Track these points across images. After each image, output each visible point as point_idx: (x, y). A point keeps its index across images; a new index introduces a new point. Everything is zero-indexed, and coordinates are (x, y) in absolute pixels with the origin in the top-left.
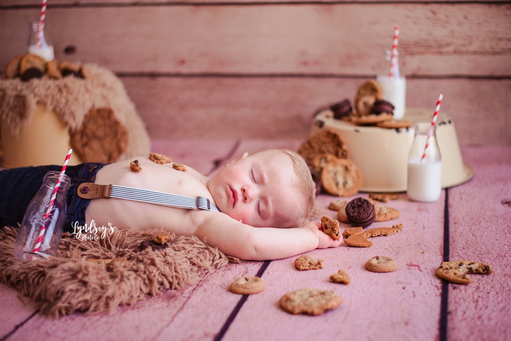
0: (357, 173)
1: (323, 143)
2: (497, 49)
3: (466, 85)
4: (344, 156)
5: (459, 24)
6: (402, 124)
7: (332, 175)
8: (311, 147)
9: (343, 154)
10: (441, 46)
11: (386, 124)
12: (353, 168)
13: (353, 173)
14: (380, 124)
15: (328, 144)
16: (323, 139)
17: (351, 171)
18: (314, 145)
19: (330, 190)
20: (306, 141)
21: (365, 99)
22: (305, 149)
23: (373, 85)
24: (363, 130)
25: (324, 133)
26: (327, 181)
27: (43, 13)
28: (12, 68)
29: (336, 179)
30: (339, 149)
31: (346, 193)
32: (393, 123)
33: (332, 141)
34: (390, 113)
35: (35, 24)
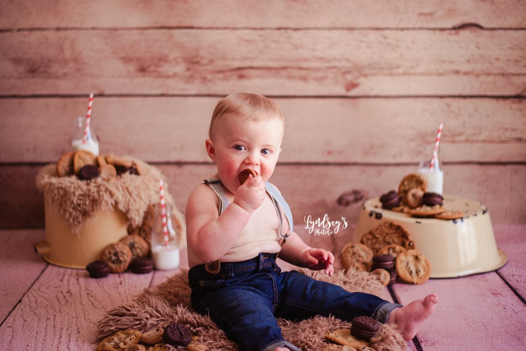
0: (426, 262)
1: (387, 234)
2: (503, 138)
3: (476, 169)
4: (412, 247)
5: (470, 116)
6: (457, 216)
7: (404, 264)
8: (375, 237)
9: (409, 245)
10: (454, 135)
11: (444, 215)
12: (422, 258)
13: (423, 262)
14: (437, 216)
15: (392, 235)
16: (387, 231)
17: (421, 260)
18: (378, 236)
19: (405, 279)
20: (367, 231)
21: (413, 191)
22: (368, 239)
23: (419, 177)
24: (424, 221)
25: (386, 225)
26: (402, 270)
27: (89, 108)
28: (64, 165)
29: (409, 268)
30: (405, 240)
31: (420, 281)
32: (450, 214)
33: (397, 232)
34: (441, 205)
35: (80, 119)
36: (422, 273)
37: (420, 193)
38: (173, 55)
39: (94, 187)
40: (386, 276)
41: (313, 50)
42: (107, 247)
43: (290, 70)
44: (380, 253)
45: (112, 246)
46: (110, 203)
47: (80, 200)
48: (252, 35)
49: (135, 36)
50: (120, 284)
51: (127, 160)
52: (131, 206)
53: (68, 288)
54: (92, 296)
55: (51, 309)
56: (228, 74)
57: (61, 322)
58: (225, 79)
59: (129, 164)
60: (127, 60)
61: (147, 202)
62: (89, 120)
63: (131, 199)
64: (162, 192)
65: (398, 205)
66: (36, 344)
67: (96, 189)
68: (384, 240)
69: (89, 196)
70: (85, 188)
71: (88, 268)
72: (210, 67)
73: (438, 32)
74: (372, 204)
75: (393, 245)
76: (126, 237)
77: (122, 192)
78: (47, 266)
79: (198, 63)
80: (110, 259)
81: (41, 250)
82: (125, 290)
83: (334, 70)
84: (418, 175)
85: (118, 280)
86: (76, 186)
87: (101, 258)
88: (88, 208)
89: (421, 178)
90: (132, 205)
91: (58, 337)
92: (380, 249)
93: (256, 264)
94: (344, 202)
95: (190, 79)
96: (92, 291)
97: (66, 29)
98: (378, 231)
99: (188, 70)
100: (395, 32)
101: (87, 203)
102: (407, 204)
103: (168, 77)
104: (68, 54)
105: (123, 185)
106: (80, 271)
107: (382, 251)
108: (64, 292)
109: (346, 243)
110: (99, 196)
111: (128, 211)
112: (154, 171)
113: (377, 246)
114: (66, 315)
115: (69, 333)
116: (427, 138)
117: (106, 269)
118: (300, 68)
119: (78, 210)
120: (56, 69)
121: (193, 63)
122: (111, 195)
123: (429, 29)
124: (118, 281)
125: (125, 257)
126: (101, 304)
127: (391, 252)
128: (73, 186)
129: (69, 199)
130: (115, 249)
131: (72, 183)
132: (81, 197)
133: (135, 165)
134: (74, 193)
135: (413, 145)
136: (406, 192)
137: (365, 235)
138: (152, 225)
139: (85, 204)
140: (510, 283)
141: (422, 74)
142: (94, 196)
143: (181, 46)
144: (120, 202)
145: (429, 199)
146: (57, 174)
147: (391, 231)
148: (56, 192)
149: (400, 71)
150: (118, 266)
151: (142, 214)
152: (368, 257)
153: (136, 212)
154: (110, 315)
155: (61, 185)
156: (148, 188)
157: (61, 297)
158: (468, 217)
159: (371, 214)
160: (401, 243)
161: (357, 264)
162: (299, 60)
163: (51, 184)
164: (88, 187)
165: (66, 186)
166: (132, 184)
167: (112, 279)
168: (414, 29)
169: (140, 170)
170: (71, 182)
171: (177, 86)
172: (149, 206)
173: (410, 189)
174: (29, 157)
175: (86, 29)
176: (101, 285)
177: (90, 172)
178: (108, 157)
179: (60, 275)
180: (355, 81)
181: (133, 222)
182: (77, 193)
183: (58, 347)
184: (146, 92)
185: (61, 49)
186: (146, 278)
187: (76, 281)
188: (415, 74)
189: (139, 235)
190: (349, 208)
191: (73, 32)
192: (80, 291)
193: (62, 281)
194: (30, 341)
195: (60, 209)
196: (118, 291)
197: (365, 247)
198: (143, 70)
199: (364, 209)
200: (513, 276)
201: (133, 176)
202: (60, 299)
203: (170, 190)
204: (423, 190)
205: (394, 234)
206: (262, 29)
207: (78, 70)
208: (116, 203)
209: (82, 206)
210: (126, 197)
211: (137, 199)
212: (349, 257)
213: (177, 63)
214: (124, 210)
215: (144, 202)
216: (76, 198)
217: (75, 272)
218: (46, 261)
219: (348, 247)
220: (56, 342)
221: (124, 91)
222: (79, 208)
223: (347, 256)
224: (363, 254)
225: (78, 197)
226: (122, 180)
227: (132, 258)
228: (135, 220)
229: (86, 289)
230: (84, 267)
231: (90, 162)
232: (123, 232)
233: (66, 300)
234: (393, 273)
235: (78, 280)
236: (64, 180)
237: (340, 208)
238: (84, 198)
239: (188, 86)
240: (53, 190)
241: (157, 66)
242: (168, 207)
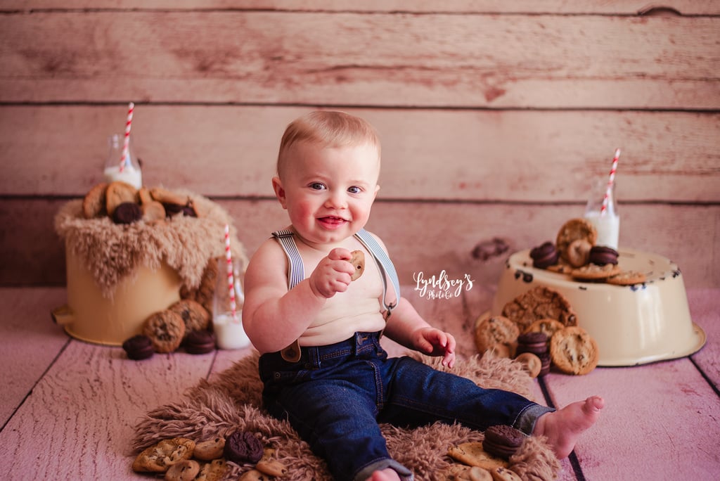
0: (592, 343)
1: (539, 304)
2: (705, 169)
4: (574, 323)
5: (660, 137)
6: (637, 280)
7: (562, 347)
8: (522, 308)
9: (569, 319)
10: (636, 164)
11: (619, 278)
12: (587, 338)
13: (588, 344)
14: (609, 280)
15: (546, 306)
16: (539, 299)
17: (585, 342)
18: (526, 306)
19: (563, 367)
20: (512, 299)
21: (577, 244)
22: (512, 311)
23: (585, 224)
24: (590, 287)
25: (538, 291)
26: (558, 355)
27: (128, 123)
28: (92, 202)
29: (569, 352)
30: (564, 313)
31: (582, 371)
32: (626, 278)
33: (552, 302)
34: (615, 263)
35: (116, 138)
36: (586, 359)
37: (587, 247)
38: (246, 48)
39: (134, 233)
40: (535, 363)
41: (442, 43)
42: (151, 317)
43: (409, 71)
44: (528, 330)
45: (158, 315)
46: (155, 256)
47: (115, 251)
48: (356, 21)
49: (194, 21)
50: (169, 369)
51: (179, 195)
52: (184, 261)
53: (96, 374)
54: (129, 387)
55: (72, 405)
56: (322, 75)
57: (86, 424)
58: (318, 82)
59: (183, 202)
60: (181, 54)
61: (208, 255)
62: (127, 140)
63: (185, 252)
64: (228, 242)
65: (555, 263)
66: (50, 457)
67: (136, 237)
68: (535, 312)
69: (127, 247)
70: (121, 235)
71: (125, 346)
72: (297, 66)
73: (616, 19)
74: (519, 261)
75: (547, 320)
76: (178, 303)
77: (173, 242)
78: (69, 342)
79: (280, 59)
80: (155, 333)
81: (61, 319)
82: (175, 378)
83: (471, 71)
84: (584, 221)
85: (166, 363)
86: (110, 233)
87: (143, 331)
88: (126, 264)
89: (589, 225)
90: (186, 259)
91: (80, 446)
92: (529, 324)
93: (351, 347)
94: (481, 254)
95: (269, 81)
96: (130, 379)
97: (97, 10)
98: (526, 300)
99: (267, 68)
100: (556, 18)
101: (125, 256)
102: (567, 261)
103: (239, 78)
104: (100, 45)
105: (174, 231)
106: (114, 350)
107: (530, 327)
108: (92, 380)
109: (483, 312)
110: (141, 247)
111: (180, 268)
112: (219, 211)
113: (525, 320)
114: (93, 413)
115: (96, 441)
116: (598, 167)
117: (149, 348)
118: (423, 68)
119: (112, 266)
120: (84, 65)
121: (274, 59)
122: (158, 245)
123: (604, 15)
124: (167, 365)
125: (176, 330)
126: (141, 398)
127: (544, 329)
128: (104, 232)
129: (99, 251)
130: (163, 319)
131: (104, 228)
132: (116, 248)
133: (191, 202)
134: (106, 242)
135: (579, 176)
136: (567, 244)
137: (508, 305)
138: (214, 286)
139: (122, 258)
140: (709, 375)
141: (593, 78)
142: (134, 247)
143: (256, 35)
144: (169, 255)
145: (599, 256)
146: (83, 215)
147: (544, 300)
148: (81, 239)
149: (563, 73)
150: (166, 343)
151: (200, 271)
152: (511, 336)
153: (192, 270)
154: (152, 417)
155: (88, 231)
156: (208, 235)
157: (86, 386)
158: (652, 282)
159: (517, 276)
160: (557, 317)
161: (497, 346)
162: (421, 56)
163: (75, 229)
164: (125, 234)
165: (95, 233)
166: (186, 229)
167: (158, 362)
168: (583, 14)
169: (198, 210)
170: (101, 226)
171: (250, 91)
172: (210, 261)
173: (572, 241)
174: (45, 188)
175: (125, 10)
176: (143, 370)
177: (128, 213)
178: (154, 191)
179: (86, 354)
180: (500, 87)
181: (187, 283)
182: (110, 243)
183: (80, 461)
184: (208, 99)
185: (91, 38)
186: (205, 361)
187: (108, 364)
188: (584, 78)
189: (196, 300)
190: (488, 263)
191: (107, 14)
192: (113, 379)
193: (88, 363)
194: (42, 452)
195: (87, 264)
196: (165, 379)
197: (508, 321)
198: (203, 68)
199: (509, 267)
200: (712, 364)
201: (189, 218)
202: (85, 390)
203: (240, 237)
204: (590, 242)
205: (549, 303)
206: (370, 13)
207: (115, 67)
208: (165, 256)
209: (116, 260)
210: (178, 248)
211: (194, 251)
212: (485, 335)
213: (252, 59)
214: (175, 267)
215: (203, 254)
216: (109, 249)
217: (107, 350)
218: (67, 333)
219: (485, 321)
220: (78, 455)
221: (179, 98)
222: (113, 263)
223: (483, 334)
224: (505, 331)
225: (111, 247)
226: (173, 225)
227: (185, 332)
228: (190, 280)
229: (122, 377)
230: (120, 344)
231: (129, 198)
232: (174, 296)
233: (94, 392)
234: (546, 359)
235: (110, 362)
236: (93, 224)
237: (476, 262)
238: (120, 250)
239: (266, 91)
240: (77, 238)
241: (224, 62)
242: (237, 263)
